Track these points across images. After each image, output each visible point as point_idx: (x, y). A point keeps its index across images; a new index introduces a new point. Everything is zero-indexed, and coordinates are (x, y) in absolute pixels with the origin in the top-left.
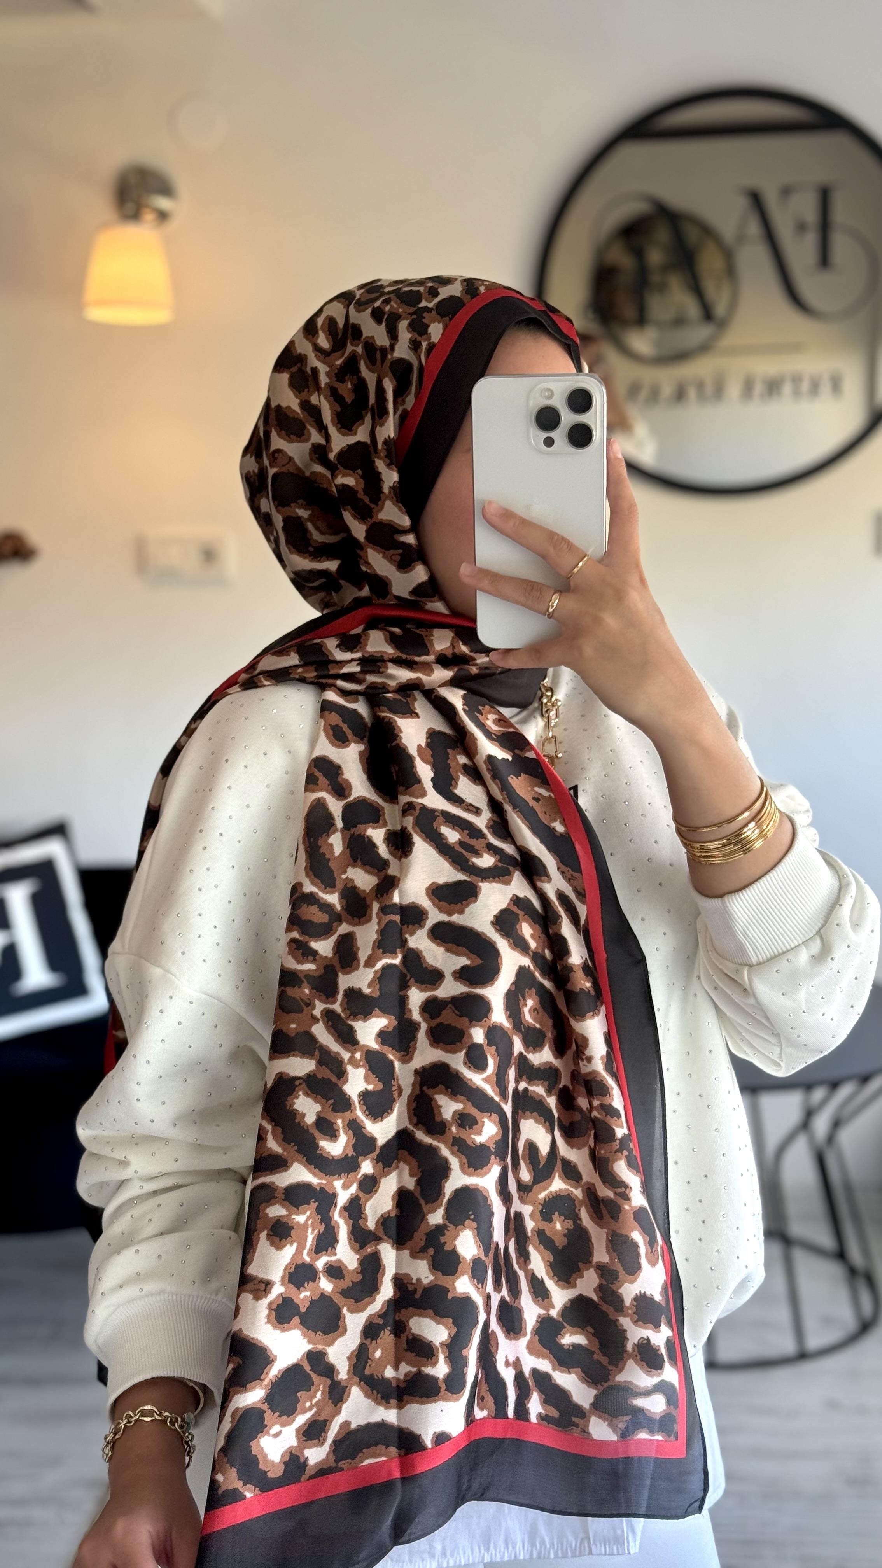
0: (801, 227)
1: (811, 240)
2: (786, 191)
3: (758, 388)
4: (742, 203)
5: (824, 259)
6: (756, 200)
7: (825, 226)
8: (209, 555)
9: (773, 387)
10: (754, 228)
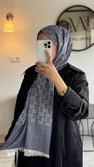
0: (86, 21)
1: (87, 22)
2: (84, 17)
3: (81, 39)
4: (79, 18)
5: (88, 24)
6: (80, 18)
7: (88, 21)
8: (18, 59)
9: (83, 39)
10: (80, 21)
